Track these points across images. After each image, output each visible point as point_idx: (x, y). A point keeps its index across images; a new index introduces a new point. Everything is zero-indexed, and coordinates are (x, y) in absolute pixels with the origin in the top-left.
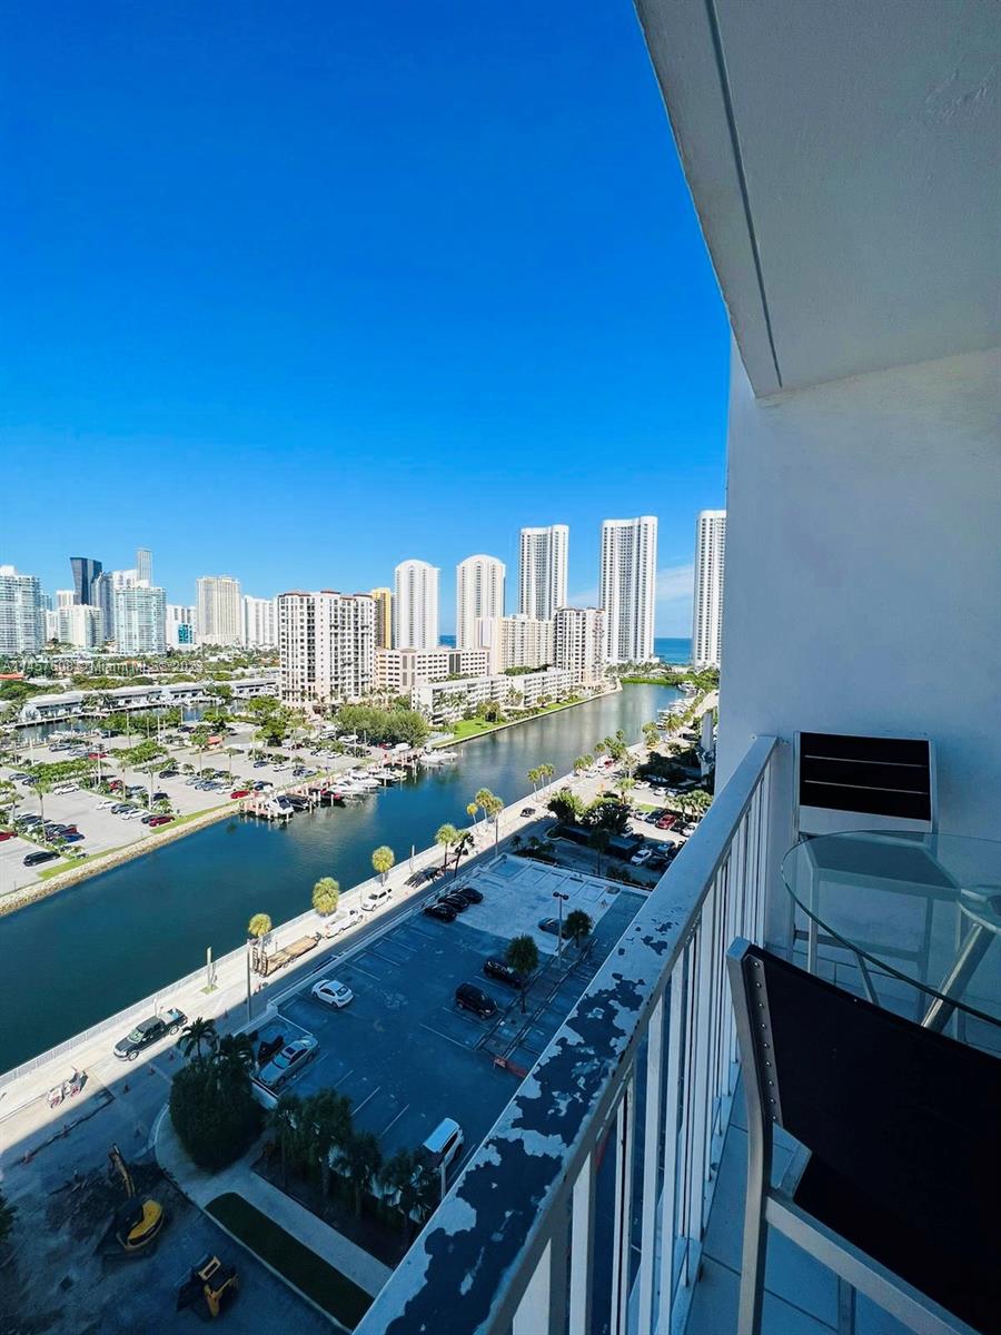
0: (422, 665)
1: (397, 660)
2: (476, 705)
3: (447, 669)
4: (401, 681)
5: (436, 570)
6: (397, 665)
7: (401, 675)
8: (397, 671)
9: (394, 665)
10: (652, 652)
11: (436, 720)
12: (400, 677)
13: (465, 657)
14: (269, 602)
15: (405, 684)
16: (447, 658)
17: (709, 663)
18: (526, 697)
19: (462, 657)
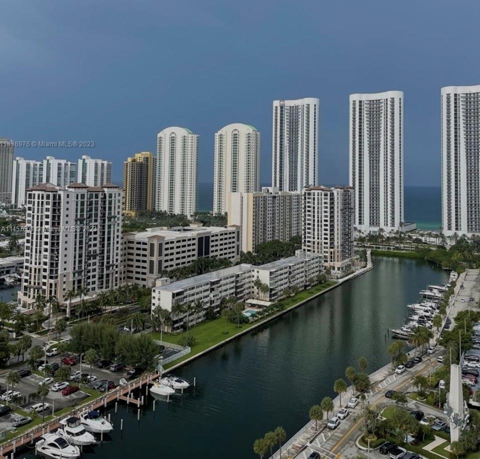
0: (169, 252)
1: (145, 247)
2: (218, 303)
3: (196, 252)
4: (148, 268)
5: (195, 136)
6: (145, 253)
7: (148, 262)
8: (144, 259)
9: (142, 252)
10: (403, 221)
11: (176, 326)
12: (147, 265)
13: (214, 238)
14: (38, 163)
15: (151, 271)
16: (196, 242)
17: (460, 234)
18: (271, 290)
19: (212, 239)
